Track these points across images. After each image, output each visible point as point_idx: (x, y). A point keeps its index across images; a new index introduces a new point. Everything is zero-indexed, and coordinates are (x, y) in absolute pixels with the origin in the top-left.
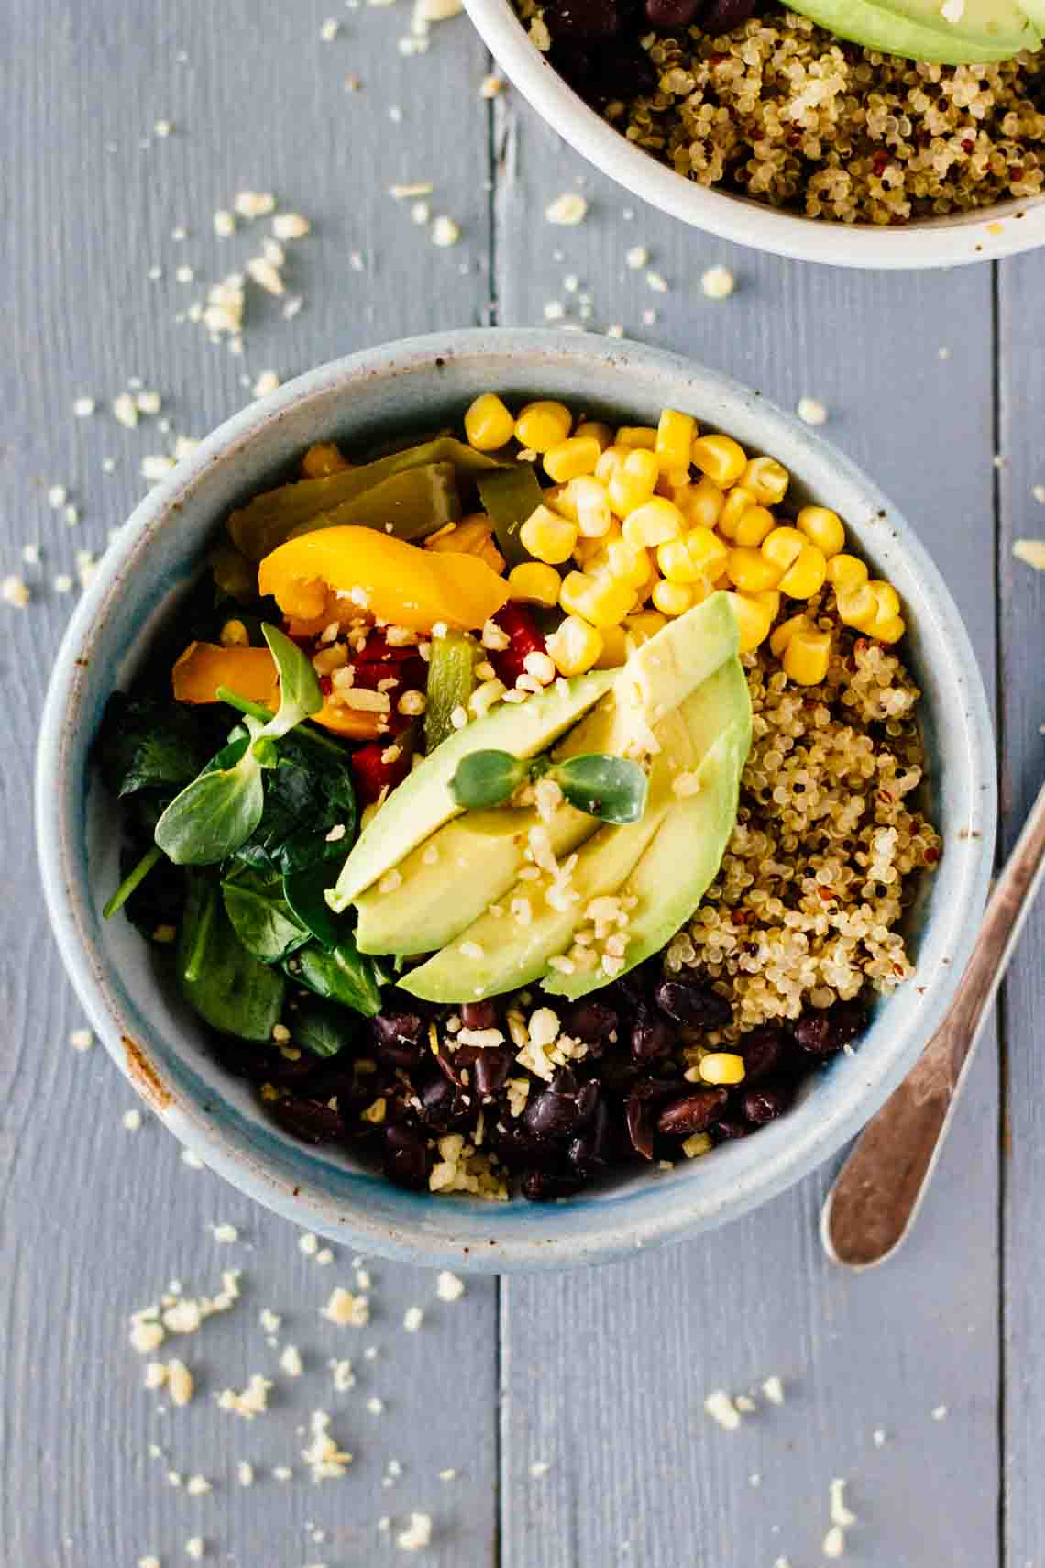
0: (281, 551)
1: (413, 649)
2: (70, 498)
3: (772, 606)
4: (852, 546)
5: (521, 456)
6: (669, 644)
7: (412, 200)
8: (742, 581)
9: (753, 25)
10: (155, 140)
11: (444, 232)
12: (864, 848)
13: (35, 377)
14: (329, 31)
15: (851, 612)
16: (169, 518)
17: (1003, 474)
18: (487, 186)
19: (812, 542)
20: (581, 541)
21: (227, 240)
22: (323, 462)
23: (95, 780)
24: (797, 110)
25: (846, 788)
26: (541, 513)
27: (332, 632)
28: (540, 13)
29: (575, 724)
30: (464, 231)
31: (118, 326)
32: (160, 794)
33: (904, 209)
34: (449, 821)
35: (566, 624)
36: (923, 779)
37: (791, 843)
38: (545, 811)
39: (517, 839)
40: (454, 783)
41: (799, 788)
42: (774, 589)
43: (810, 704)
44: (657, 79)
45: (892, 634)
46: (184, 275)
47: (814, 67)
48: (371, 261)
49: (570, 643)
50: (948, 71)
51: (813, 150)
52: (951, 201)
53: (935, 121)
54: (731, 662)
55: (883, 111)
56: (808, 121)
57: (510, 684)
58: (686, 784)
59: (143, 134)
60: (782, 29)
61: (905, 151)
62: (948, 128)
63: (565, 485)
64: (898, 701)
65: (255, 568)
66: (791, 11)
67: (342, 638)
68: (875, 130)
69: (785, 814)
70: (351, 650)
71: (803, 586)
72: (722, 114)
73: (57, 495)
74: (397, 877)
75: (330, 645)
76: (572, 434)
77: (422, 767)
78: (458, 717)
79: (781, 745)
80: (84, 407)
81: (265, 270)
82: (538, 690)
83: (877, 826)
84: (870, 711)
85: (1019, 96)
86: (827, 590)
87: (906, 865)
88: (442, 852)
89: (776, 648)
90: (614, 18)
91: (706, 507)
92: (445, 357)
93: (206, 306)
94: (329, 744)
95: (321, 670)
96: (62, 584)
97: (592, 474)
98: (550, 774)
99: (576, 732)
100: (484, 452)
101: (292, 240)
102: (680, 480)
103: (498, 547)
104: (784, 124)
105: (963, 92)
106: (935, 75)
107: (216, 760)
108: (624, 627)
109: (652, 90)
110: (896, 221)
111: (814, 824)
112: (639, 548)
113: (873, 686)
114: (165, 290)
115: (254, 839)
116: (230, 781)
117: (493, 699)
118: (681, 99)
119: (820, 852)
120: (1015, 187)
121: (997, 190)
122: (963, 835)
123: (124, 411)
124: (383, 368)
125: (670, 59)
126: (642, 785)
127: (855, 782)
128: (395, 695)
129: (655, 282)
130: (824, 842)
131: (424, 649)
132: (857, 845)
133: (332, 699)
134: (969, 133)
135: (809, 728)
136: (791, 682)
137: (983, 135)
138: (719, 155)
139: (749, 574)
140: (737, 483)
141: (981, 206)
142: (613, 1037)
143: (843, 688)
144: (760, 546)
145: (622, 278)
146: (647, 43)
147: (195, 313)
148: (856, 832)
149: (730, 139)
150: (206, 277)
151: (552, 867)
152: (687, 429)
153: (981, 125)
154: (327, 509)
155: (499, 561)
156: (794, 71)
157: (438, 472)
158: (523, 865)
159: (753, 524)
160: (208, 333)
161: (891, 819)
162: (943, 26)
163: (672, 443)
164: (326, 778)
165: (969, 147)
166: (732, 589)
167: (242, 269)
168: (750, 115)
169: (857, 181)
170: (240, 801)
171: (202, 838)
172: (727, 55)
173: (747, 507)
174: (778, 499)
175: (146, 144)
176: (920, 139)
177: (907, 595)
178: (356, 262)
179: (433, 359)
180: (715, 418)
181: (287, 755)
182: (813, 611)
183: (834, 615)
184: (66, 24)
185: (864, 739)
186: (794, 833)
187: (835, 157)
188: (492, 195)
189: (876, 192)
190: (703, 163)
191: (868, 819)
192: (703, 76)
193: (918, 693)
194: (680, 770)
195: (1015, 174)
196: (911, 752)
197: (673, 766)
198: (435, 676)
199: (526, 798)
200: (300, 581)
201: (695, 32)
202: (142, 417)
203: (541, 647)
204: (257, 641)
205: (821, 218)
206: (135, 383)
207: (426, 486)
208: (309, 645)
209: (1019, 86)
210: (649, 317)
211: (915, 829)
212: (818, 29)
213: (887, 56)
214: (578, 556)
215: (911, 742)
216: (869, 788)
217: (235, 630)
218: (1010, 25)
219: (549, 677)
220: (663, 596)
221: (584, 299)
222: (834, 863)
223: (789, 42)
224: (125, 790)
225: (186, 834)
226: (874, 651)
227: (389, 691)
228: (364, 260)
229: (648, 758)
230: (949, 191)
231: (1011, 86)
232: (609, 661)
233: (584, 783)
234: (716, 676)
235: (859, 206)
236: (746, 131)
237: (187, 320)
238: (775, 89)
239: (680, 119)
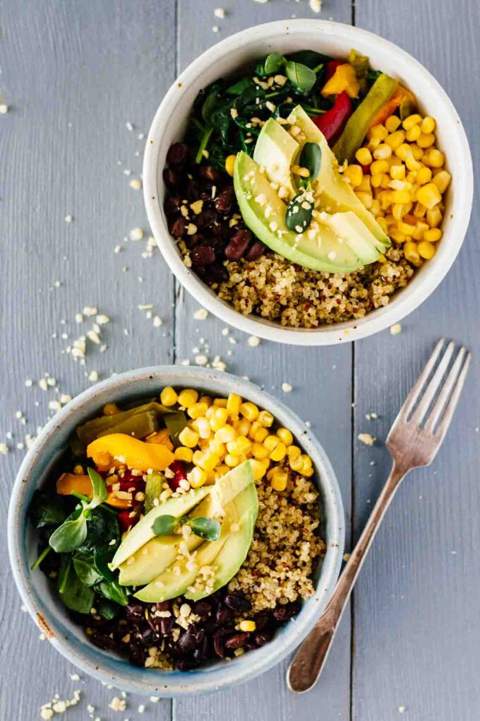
0: (95, 442)
1: (141, 477)
2: (23, 415)
3: (267, 464)
4: (296, 442)
5: (180, 409)
6: (229, 479)
7: (147, 310)
8: (256, 454)
9: (263, 258)
10: (55, 287)
11: (157, 322)
12: (299, 549)
13: (11, 371)
14: (117, 250)
15: (294, 466)
16: (56, 430)
17: (355, 409)
18: (173, 305)
19: (281, 441)
20: (200, 439)
21: (80, 324)
22: (110, 409)
23: (29, 520)
24: (278, 288)
25: (293, 527)
26: (186, 429)
27: (112, 471)
28: (188, 254)
29: (197, 505)
30: (164, 321)
31: (41, 354)
32: (51, 528)
33: (316, 323)
34: (151, 540)
35: (195, 469)
36: (320, 525)
37: (273, 546)
38: (186, 536)
39: (176, 546)
40: (153, 527)
41: (276, 528)
42: (268, 457)
43: (280, 497)
44: (229, 277)
45: (309, 473)
46: (65, 336)
47: (284, 273)
48: (131, 332)
49: (195, 476)
50: (332, 275)
51: (284, 302)
52: (333, 319)
53: (327, 292)
54: (251, 484)
55: (309, 289)
56: (282, 293)
57: (174, 491)
58: (235, 527)
59: (51, 286)
60: (273, 259)
61: (316, 302)
62: (331, 294)
63: (195, 420)
64: (311, 498)
65: (86, 448)
66: (277, 253)
67: (116, 472)
68: (306, 295)
69: (271, 537)
70: (119, 476)
71: (278, 457)
72: (252, 289)
73: (19, 414)
74: (133, 559)
75: (112, 475)
76: (198, 401)
77: (143, 519)
78: (156, 502)
79: (270, 512)
80: (29, 383)
81: (93, 335)
82: (184, 493)
83: (303, 541)
84: (301, 501)
85: (357, 283)
86: (287, 458)
87: (313, 555)
88: (149, 552)
89: (268, 477)
90: (214, 256)
91: (244, 429)
92: (153, 376)
93: (72, 348)
94: (111, 511)
95: (108, 483)
96: (20, 446)
97: (204, 416)
98: (188, 523)
99: (197, 508)
100: (166, 407)
101: (103, 324)
102: (235, 418)
103: (171, 441)
104: (273, 293)
105: (337, 283)
106: (327, 276)
107: (71, 516)
108: (215, 470)
109: (227, 280)
110: (313, 327)
111: (281, 540)
112: (220, 443)
113: (302, 492)
114: (58, 342)
115: (84, 544)
116: (75, 524)
117: (168, 496)
118: (237, 284)
119: (283, 550)
120: (355, 315)
121: (349, 315)
122: (333, 545)
123: (43, 384)
124: (131, 379)
125: (234, 269)
126: (219, 528)
127: (296, 525)
128: (134, 494)
129: (232, 341)
130: (285, 546)
131: (144, 478)
132: (296, 548)
133: (112, 495)
134: (338, 297)
135: (280, 506)
136: (273, 490)
137: (344, 297)
138: (251, 304)
139: (259, 452)
140: (255, 420)
141: (343, 321)
142: (210, 614)
143: (292, 492)
144: (263, 441)
145: (220, 339)
146: (226, 263)
147: (68, 350)
148: (296, 543)
149: (255, 298)
150: (72, 337)
151: (188, 555)
152: (238, 401)
153: (343, 293)
154: (111, 427)
155: (171, 446)
156: (277, 275)
157: (151, 415)
158: (178, 555)
159: (260, 435)
160: (73, 357)
161: (308, 538)
162: (328, 261)
163: (233, 405)
164: (110, 522)
165: (339, 302)
166: (253, 457)
167: (85, 334)
168: (261, 290)
169: (300, 313)
170: (79, 531)
171: (66, 543)
172: (253, 269)
173: (259, 428)
174: (270, 426)
175: (52, 289)
176: (322, 298)
177: (315, 461)
178: (126, 332)
179: (149, 376)
180: (248, 397)
181: (95, 515)
182: (282, 465)
183: (289, 467)
184: (24, 244)
185: (299, 511)
186: (275, 543)
187: (291, 304)
188: (175, 308)
189: (306, 317)
190: (245, 307)
191: (300, 538)
192: (245, 276)
193: (318, 494)
194: (233, 522)
195: (355, 311)
196: (316, 514)
197: (230, 520)
198: (148, 487)
199: (179, 531)
200: (101, 453)
201: (243, 260)
202: (49, 387)
203: (185, 478)
204: (86, 473)
205: (287, 325)
206: (47, 375)
207: (146, 419)
208: (104, 475)
209: (358, 279)
210: (229, 353)
211: (317, 542)
212: (286, 259)
213: (310, 270)
214: (199, 445)
215: (316, 511)
216: (301, 527)
217: (79, 469)
218: (353, 260)
219: (188, 488)
220: (229, 460)
221: (207, 346)
222: (288, 554)
223: (276, 264)
224: (39, 526)
225: (60, 542)
226: (303, 480)
227: (132, 492)
228: (129, 332)
229: (222, 518)
230: (332, 316)
231: (355, 279)
232: (209, 483)
233: (199, 527)
234: (246, 489)
235: (300, 321)
236: (260, 295)
237: (66, 352)
238: (270, 281)
239: (237, 290)
